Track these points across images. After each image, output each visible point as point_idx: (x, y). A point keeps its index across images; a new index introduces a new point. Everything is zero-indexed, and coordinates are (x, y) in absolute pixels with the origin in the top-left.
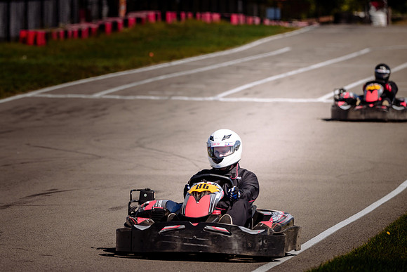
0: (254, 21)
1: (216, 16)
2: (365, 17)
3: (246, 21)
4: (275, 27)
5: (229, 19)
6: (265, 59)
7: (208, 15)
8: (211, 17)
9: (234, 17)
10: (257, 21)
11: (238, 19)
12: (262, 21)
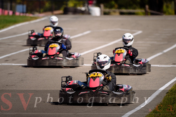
2: (85, 10)
10: (11, 13)
12: (14, 13)
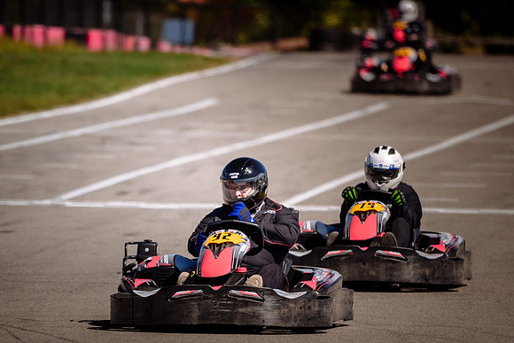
0: (136, 45)
1: (56, 34)
3: (119, 44)
4: (183, 57)
5: (84, 39)
6: (162, 123)
7: (38, 30)
8: (45, 35)
9: (95, 36)
10: (144, 44)
11: (104, 40)
12: (154, 45)
